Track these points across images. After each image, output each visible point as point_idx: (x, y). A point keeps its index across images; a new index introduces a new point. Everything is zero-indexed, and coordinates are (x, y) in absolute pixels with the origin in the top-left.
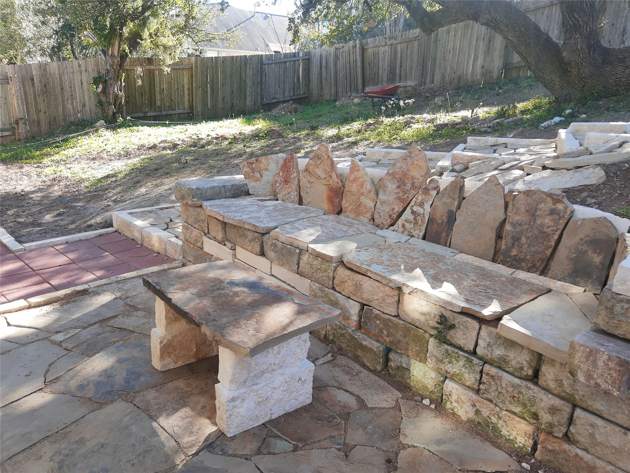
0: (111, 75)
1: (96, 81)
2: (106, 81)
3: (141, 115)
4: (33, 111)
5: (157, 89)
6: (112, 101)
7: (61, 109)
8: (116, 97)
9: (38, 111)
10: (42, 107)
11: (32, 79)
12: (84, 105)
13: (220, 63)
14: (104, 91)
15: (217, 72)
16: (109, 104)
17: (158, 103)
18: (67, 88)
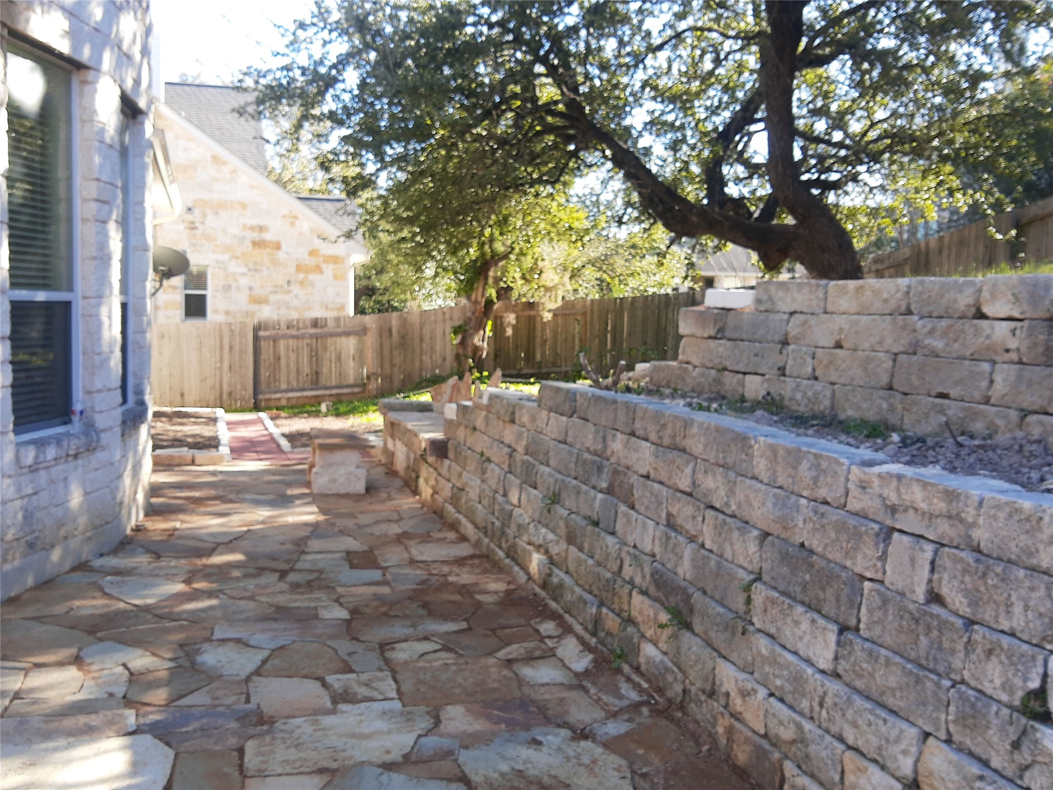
0: (472, 324)
1: (456, 331)
2: (466, 331)
3: (514, 372)
4: (387, 365)
5: (538, 340)
6: (470, 354)
7: (417, 363)
8: (476, 349)
9: (392, 365)
10: (397, 361)
11: (390, 330)
12: (444, 360)
13: (627, 305)
14: (462, 343)
15: (622, 317)
16: (467, 357)
17: (538, 356)
18: (427, 339)
